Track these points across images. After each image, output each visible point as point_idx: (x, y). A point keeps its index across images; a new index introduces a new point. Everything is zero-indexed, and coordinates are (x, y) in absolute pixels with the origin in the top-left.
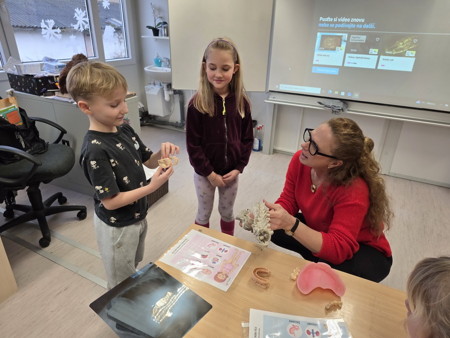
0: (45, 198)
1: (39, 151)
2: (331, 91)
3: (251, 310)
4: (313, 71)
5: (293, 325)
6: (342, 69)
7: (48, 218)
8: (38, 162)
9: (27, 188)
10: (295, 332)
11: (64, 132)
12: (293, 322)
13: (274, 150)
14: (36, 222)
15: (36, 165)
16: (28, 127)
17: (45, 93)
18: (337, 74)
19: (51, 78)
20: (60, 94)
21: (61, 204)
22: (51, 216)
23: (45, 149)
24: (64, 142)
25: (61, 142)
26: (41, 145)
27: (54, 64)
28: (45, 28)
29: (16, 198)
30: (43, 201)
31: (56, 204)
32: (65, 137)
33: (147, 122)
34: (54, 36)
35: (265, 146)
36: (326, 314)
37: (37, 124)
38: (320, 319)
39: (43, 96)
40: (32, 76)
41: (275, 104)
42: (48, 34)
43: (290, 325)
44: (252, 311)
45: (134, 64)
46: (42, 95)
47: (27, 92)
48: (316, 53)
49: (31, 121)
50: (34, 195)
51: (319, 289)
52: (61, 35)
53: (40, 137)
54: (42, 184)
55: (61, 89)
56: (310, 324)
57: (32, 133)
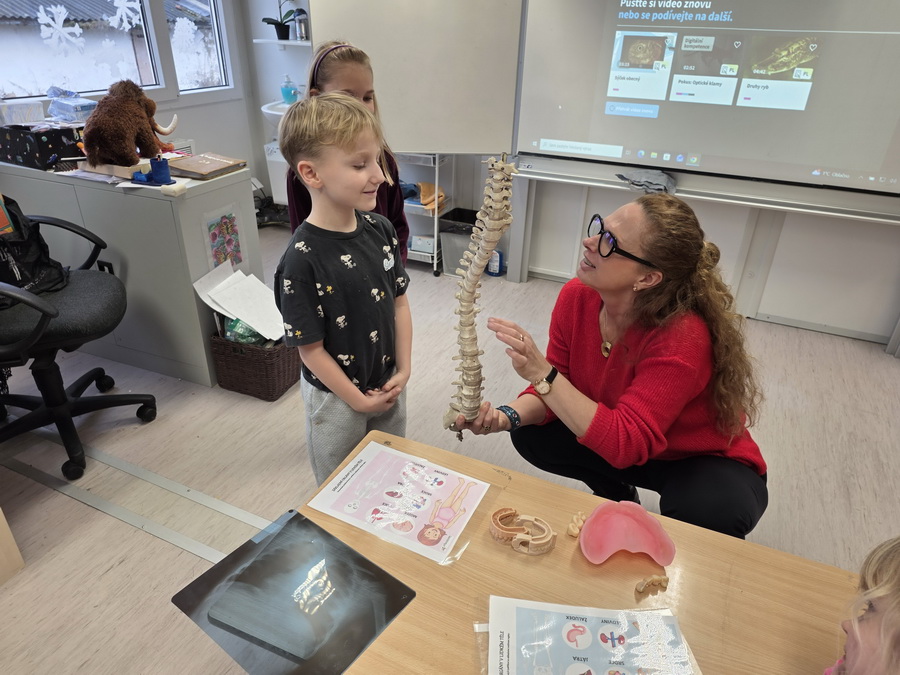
0: (68, 380)
1: (51, 285)
2: (643, 153)
3: (492, 597)
4: (607, 112)
5: (574, 626)
6: (666, 105)
7: (77, 421)
8: (50, 309)
9: (31, 361)
10: (578, 637)
11: (100, 245)
12: (575, 618)
13: (530, 272)
14: (52, 428)
15: (46, 316)
16: (26, 237)
17: (57, 165)
18: (656, 116)
19: (68, 132)
20: (88, 167)
21: (102, 391)
22: (84, 416)
23: (62, 281)
24: (102, 266)
25: (95, 267)
26: (55, 272)
27: (71, 102)
28: (48, 25)
29: (10, 382)
30: (66, 386)
31: (92, 391)
32: (103, 256)
33: (270, 220)
34: (67, 40)
35: (513, 264)
36: (638, 600)
37: (44, 230)
38: (627, 611)
39: (52, 171)
40: (27, 128)
41: (530, 180)
42: (55, 37)
43: (569, 626)
44: (494, 601)
45: (239, 100)
46: (51, 168)
47: (17, 163)
48: (613, 74)
49: (31, 224)
50: (46, 376)
51: (624, 553)
52: (81, 39)
53: (50, 257)
54: (60, 353)
55: (90, 156)
56: (606, 622)
57: (34, 248)
